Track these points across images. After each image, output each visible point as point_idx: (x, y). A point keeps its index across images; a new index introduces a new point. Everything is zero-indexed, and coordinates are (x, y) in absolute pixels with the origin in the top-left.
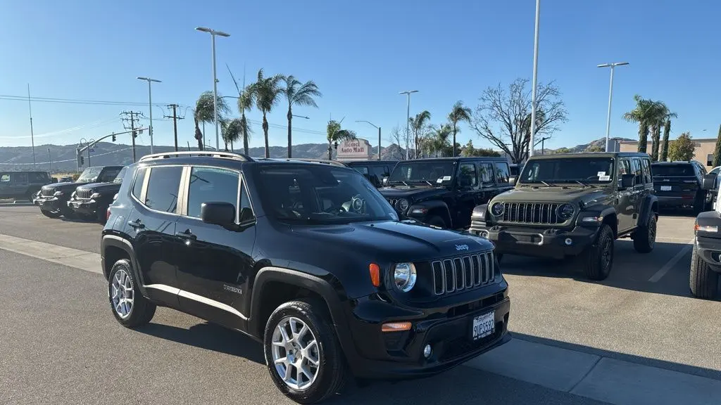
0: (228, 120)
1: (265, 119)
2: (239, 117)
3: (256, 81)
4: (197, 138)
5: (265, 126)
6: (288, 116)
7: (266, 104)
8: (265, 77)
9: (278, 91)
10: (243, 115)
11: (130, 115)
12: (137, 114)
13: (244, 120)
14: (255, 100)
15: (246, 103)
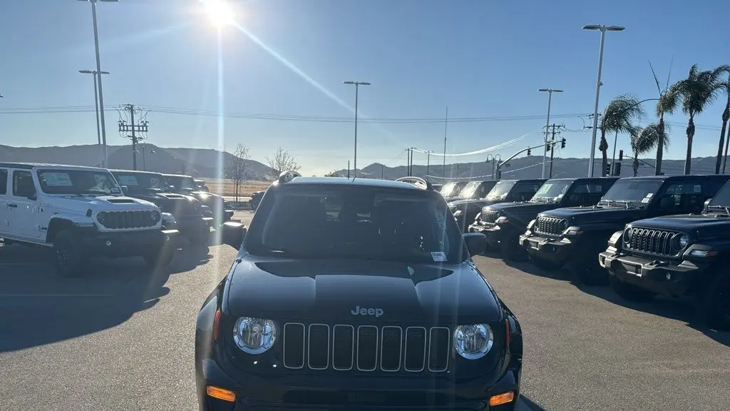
0: (639, 128)
1: (691, 122)
2: (656, 122)
3: (686, 77)
4: (601, 150)
5: (691, 131)
6: (723, 116)
7: (695, 105)
8: (699, 71)
9: (717, 86)
10: (662, 120)
11: (552, 128)
12: (559, 126)
13: (662, 125)
14: (681, 99)
15: (667, 104)
